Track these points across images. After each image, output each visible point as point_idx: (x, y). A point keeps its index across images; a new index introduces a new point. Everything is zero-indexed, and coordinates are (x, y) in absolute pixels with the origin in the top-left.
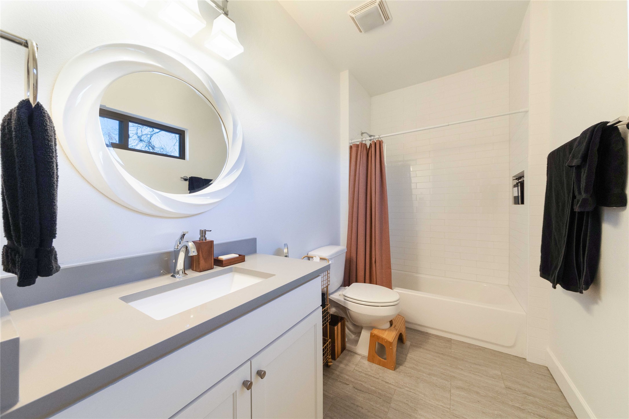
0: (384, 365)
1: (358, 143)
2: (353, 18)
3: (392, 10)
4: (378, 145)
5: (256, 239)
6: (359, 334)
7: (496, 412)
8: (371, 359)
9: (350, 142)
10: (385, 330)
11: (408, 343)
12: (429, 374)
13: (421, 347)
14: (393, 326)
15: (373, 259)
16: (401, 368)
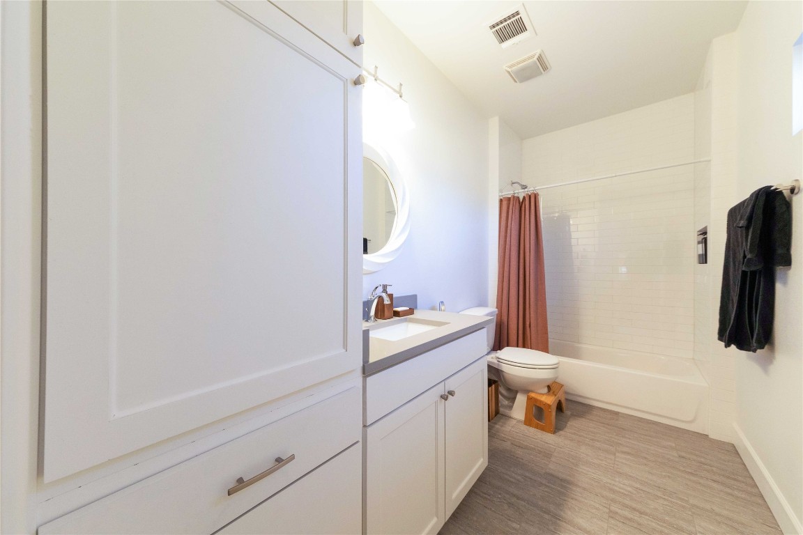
0: (543, 429)
1: (510, 196)
2: (509, 72)
3: (550, 59)
4: (533, 199)
5: (416, 296)
6: (513, 399)
7: (664, 474)
8: (528, 422)
9: (501, 194)
10: (543, 394)
11: (568, 413)
12: (592, 440)
13: (582, 417)
14: (552, 392)
15: (528, 323)
16: (561, 432)
